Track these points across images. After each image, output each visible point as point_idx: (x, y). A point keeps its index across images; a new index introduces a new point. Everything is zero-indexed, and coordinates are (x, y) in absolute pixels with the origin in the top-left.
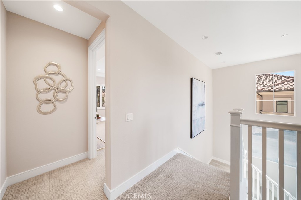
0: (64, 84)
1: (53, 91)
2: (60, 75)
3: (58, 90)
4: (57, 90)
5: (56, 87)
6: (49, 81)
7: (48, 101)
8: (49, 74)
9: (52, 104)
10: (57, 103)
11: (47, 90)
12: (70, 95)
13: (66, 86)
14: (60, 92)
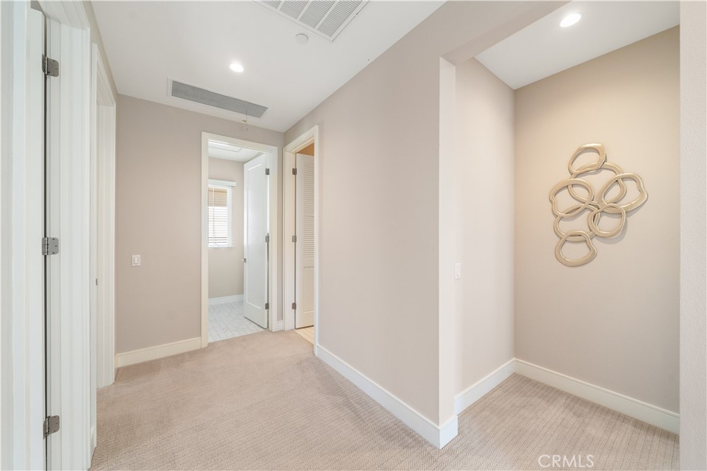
0: (615, 192)
1: (587, 212)
2: (604, 171)
3: (599, 209)
4: (596, 209)
5: (595, 202)
6: (580, 192)
7: (576, 237)
8: (578, 175)
9: (585, 244)
10: (596, 242)
11: (574, 213)
12: (633, 220)
13: (623, 195)
14: (603, 214)
